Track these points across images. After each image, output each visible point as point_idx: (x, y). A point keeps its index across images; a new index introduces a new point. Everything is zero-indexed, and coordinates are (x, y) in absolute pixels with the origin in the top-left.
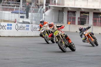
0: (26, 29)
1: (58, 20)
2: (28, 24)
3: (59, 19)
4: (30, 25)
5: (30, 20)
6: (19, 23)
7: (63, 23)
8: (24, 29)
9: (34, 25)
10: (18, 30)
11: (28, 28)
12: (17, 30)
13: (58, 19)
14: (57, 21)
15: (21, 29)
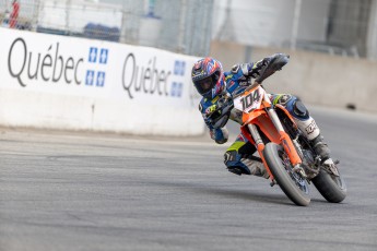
0: (82, 77)
1: (330, 29)
2: (99, 44)
3: (340, 22)
4: (117, 50)
5: (119, 15)
6: (40, 30)
7: (363, 53)
8: (70, 73)
9: (145, 55)
10: (24, 77)
11: (97, 67)
12: (18, 76)
13: (325, 21)
14: (323, 38)
15: (48, 72)
